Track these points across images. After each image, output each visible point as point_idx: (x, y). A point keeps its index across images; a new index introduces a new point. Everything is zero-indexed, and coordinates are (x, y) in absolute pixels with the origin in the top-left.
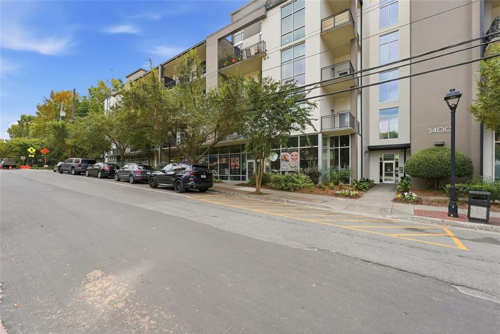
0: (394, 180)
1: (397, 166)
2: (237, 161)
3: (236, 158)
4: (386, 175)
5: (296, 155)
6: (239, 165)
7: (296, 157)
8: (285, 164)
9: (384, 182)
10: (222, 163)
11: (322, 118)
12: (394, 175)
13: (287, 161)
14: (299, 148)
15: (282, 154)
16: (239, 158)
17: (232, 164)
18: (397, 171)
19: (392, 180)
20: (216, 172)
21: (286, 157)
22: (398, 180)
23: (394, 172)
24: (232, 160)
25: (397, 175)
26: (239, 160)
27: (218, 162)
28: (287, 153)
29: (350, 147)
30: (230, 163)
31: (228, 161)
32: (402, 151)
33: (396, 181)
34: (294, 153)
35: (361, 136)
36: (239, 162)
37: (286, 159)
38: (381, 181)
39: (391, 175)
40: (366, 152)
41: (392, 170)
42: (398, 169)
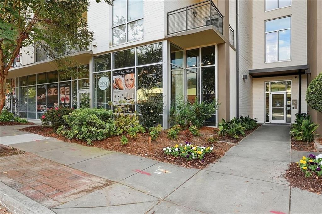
0: (285, 118)
1: (289, 99)
2: (67, 92)
3: (66, 88)
4: (275, 111)
5: (131, 79)
6: (69, 98)
7: (132, 82)
8: (117, 95)
9: (272, 121)
10: (51, 95)
11: (168, 15)
12: (285, 112)
13: (120, 89)
14: (135, 67)
15: (113, 78)
16: (68, 87)
17: (61, 97)
18: (289, 106)
19: (282, 118)
20: (44, 108)
21: (119, 82)
22: (290, 118)
23: (285, 108)
24: (61, 91)
25: (289, 112)
26: (69, 90)
27: (46, 94)
28: (120, 77)
29: (216, 65)
30: (60, 95)
31: (56, 93)
32: (296, 77)
33: (289, 120)
34: (129, 76)
35: (237, 51)
36: (69, 93)
37: (119, 86)
38: (267, 119)
39: (281, 111)
40: (245, 78)
41: (282, 105)
42: (290, 103)
